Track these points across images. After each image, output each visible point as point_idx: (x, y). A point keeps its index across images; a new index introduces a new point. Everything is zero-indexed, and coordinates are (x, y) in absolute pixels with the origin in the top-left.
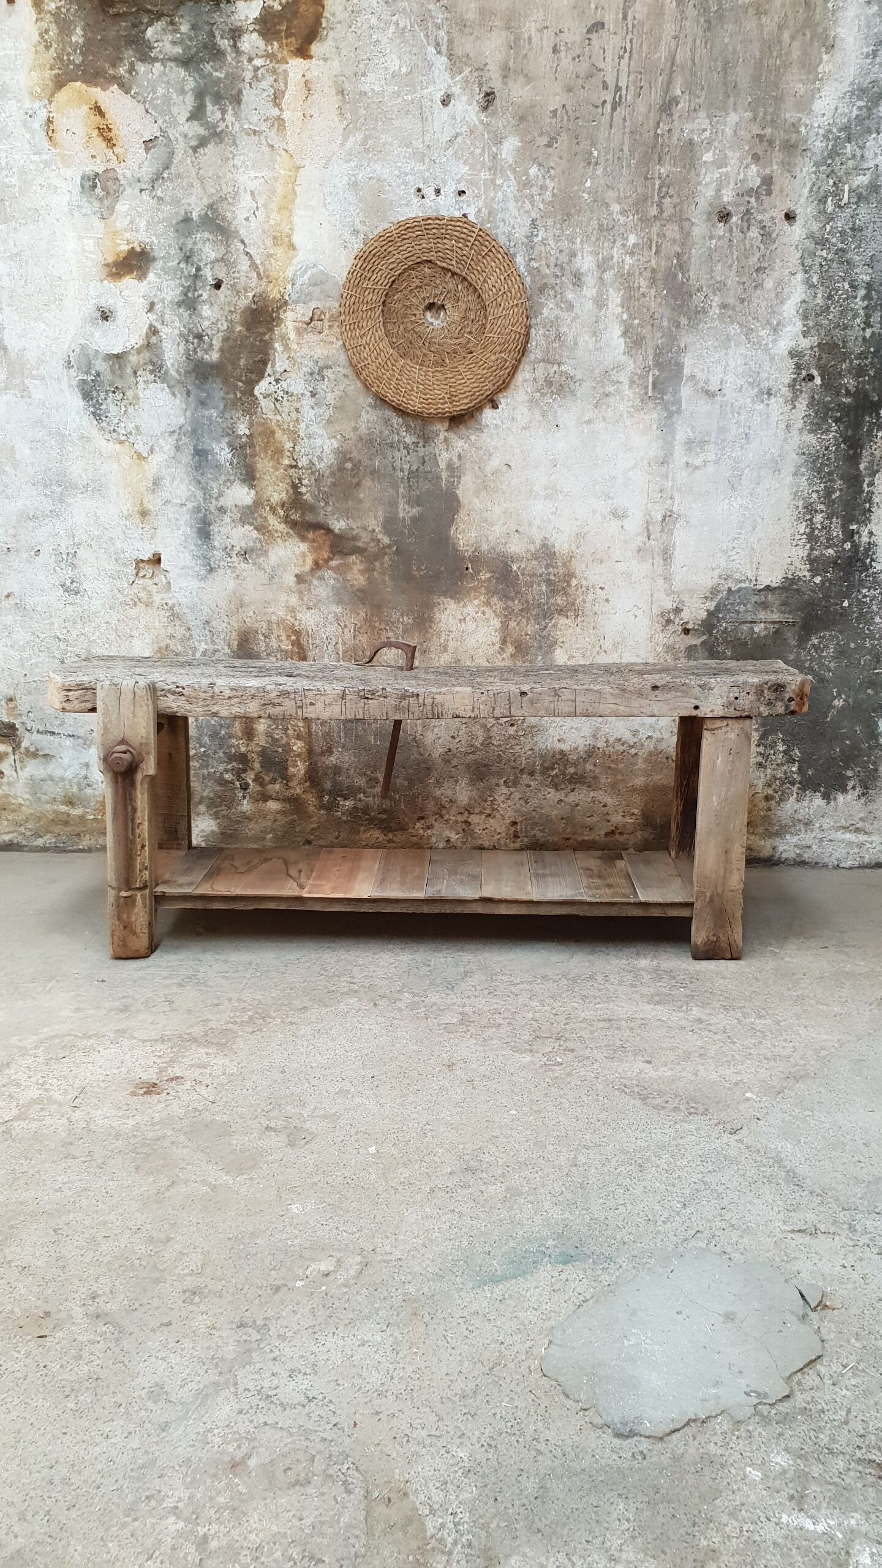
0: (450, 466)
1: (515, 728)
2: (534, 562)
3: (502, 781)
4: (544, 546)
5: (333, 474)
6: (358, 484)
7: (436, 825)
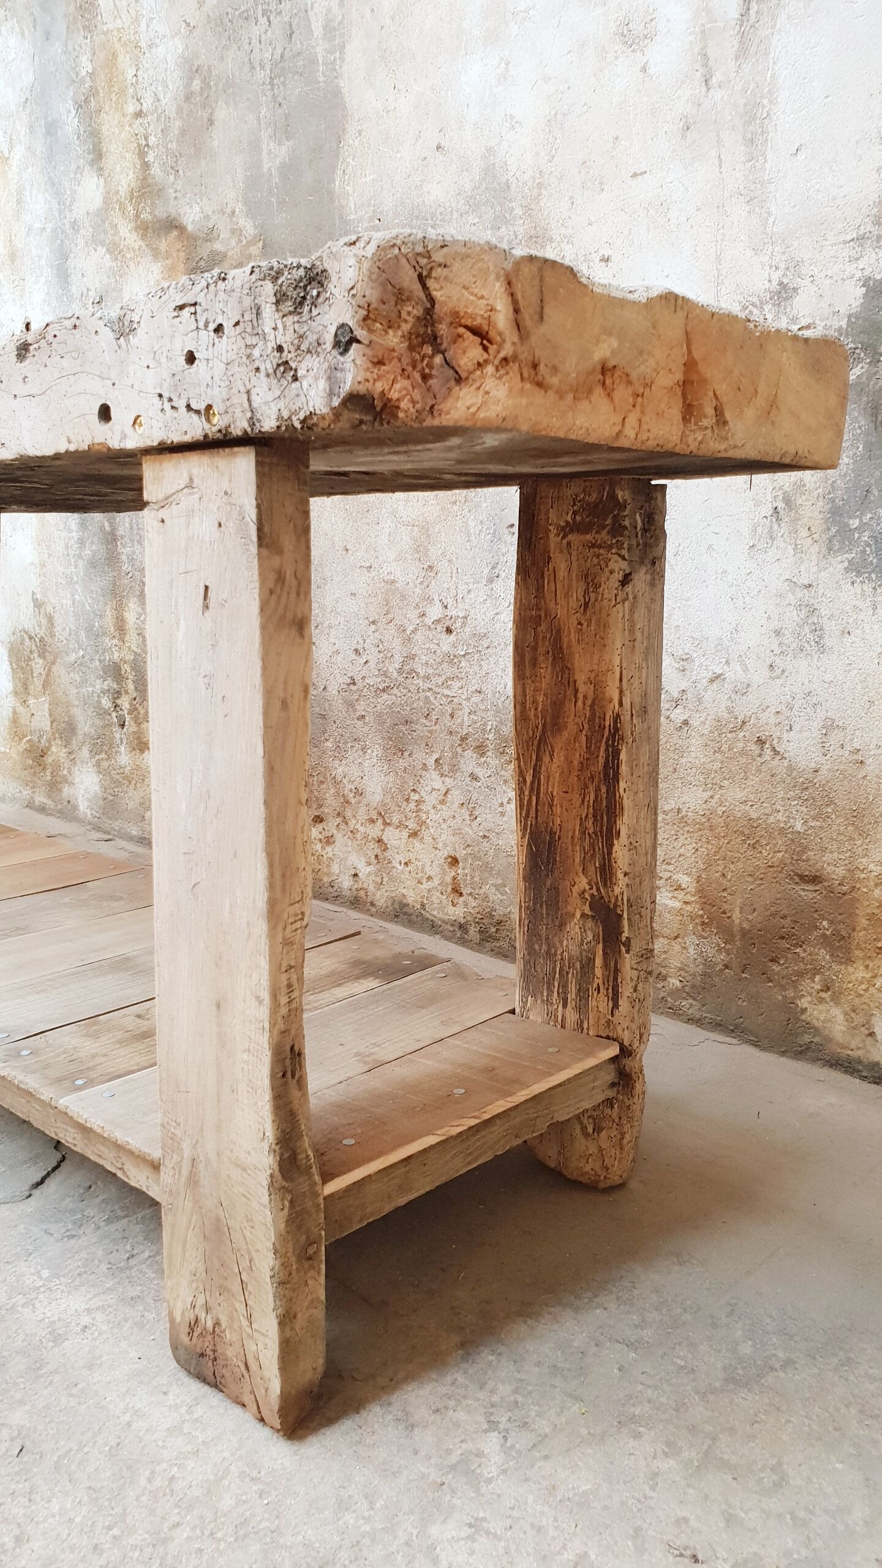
0: (329, 29)
1: (452, 638)
2: (472, 219)
3: (431, 762)
4: (489, 171)
5: (180, 110)
6: (211, 122)
7: (338, 836)
